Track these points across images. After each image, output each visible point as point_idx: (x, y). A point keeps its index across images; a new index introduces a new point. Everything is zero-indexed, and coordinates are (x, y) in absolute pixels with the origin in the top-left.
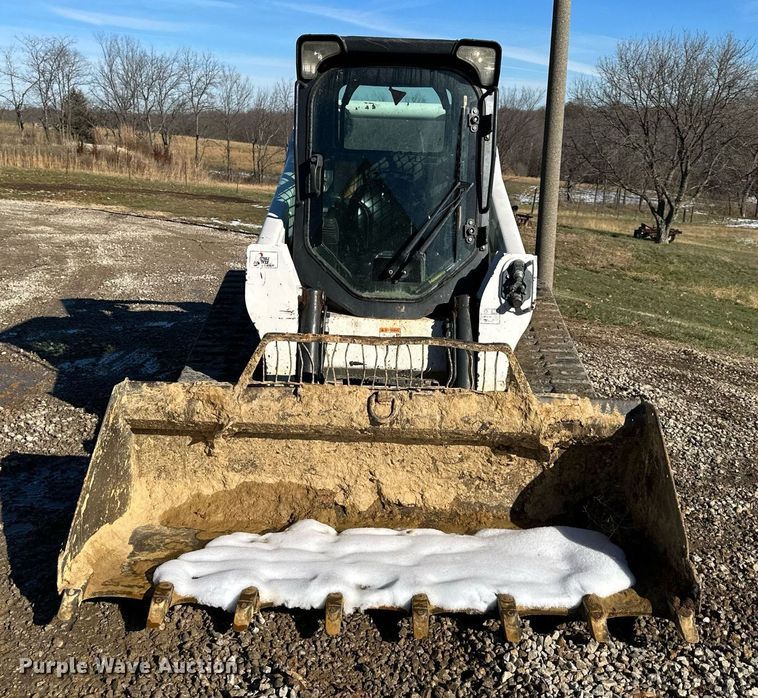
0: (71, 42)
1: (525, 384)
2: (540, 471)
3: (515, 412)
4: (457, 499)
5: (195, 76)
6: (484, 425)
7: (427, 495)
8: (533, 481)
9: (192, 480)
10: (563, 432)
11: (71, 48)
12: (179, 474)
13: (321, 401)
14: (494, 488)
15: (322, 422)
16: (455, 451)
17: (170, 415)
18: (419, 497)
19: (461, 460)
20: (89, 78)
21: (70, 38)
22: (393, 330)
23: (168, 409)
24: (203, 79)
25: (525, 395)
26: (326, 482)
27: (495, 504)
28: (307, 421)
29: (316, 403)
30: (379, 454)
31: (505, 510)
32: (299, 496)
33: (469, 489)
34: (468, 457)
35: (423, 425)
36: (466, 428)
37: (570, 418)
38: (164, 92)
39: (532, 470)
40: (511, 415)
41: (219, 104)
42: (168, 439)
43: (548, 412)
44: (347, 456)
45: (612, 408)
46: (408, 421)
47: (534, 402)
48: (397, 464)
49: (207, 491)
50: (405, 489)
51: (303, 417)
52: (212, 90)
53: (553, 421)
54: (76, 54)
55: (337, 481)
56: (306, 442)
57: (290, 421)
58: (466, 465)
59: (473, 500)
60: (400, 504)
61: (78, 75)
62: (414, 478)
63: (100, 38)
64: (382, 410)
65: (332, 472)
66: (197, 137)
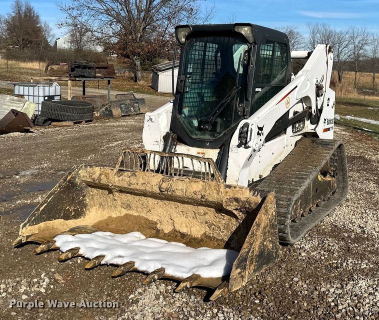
0: (295, 28)
1: (218, 178)
2: (238, 225)
3: (215, 192)
4: (205, 233)
5: (357, 41)
6: (202, 196)
7: (192, 229)
8: (236, 229)
9: (110, 210)
10: (235, 203)
11: (295, 30)
12: (106, 207)
13: (143, 179)
14: (220, 230)
15: (143, 188)
16: (202, 209)
17: (93, 179)
18: (189, 230)
19: (205, 214)
20: (303, 45)
21: (295, 26)
22: (202, 153)
23: (93, 177)
24: (362, 42)
25: (219, 183)
26: (153, 217)
27: (220, 238)
28: (138, 187)
29: (141, 180)
30: (173, 207)
31: (224, 242)
32: (143, 222)
33: (210, 229)
34: (207, 213)
35: (179, 193)
36: (195, 197)
37: (236, 196)
38: (340, 49)
39: (234, 223)
40: (213, 193)
41: (370, 54)
42: (101, 191)
43: (227, 192)
44: (162, 206)
45: (258, 194)
46: (173, 191)
47: (222, 187)
48: (181, 213)
49: (114, 216)
50: (184, 225)
51: (136, 185)
52: (366, 47)
53: (228, 197)
54: (298, 33)
55: (158, 218)
56: (146, 198)
57: (132, 187)
58: (207, 217)
59: (212, 235)
60: (180, 232)
61: (298, 44)
62: (188, 221)
63: (309, 25)
64: (164, 185)
65: (156, 213)
66: (356, 72)
